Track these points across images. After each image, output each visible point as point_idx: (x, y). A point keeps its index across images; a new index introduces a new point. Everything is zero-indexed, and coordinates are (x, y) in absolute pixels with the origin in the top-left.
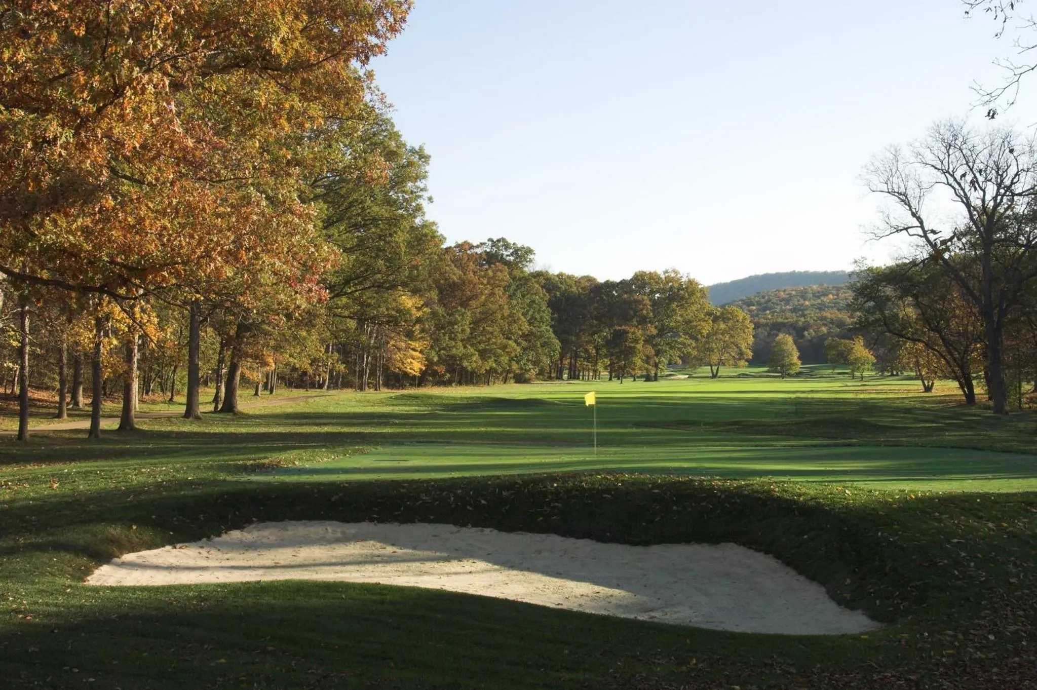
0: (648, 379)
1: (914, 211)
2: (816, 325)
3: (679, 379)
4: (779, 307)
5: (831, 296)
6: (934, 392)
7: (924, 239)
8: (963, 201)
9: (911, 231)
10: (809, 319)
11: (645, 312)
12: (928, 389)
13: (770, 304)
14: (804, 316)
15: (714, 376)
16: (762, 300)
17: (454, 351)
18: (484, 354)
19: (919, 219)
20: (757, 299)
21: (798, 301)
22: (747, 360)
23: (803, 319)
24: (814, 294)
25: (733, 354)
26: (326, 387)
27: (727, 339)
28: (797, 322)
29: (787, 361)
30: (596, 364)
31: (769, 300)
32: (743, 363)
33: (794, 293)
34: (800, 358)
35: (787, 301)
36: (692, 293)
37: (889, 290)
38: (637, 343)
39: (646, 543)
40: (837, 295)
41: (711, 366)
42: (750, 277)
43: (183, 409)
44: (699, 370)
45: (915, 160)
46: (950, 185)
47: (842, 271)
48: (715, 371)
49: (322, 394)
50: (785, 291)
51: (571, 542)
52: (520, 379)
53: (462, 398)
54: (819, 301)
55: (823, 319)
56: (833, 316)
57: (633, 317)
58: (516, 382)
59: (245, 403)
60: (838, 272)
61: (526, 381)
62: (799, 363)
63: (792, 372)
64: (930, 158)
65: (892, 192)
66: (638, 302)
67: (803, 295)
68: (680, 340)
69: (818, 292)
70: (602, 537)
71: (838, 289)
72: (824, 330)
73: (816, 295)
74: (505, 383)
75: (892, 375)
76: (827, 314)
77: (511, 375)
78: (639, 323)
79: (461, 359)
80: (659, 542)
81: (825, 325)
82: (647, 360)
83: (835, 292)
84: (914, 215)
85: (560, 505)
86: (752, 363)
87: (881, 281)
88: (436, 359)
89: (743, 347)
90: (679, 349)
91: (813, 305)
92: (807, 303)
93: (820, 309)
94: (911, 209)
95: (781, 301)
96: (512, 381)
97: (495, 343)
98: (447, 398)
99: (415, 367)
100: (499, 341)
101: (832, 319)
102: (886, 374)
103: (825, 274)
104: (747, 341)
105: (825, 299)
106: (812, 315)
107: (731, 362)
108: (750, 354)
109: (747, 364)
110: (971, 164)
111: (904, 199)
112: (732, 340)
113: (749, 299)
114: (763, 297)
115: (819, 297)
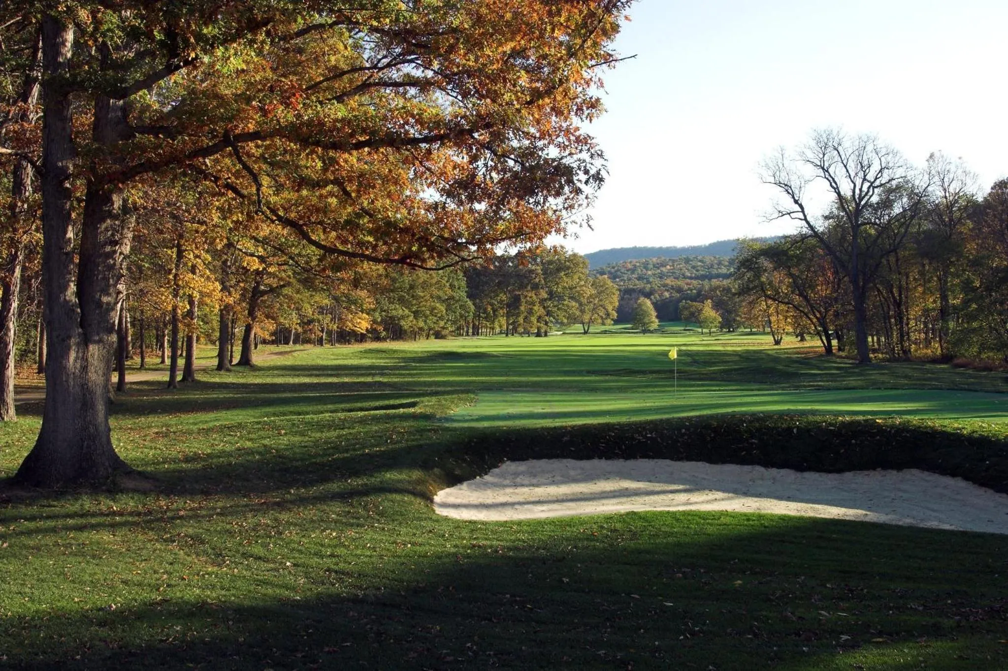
0: (538, 335)
1: (797, 198)
2: (661, 290)
3: (556, 335)
4: (626, 276)
5: (668, 267)
6: (783, 346)
7: (804, 222)
8: (836, 192)
9: (793, 215)
10: (654, 286)
11: (537, 280)
12: (777, 342)
13: (619, 273)
14: (649, 282)
15: (586, 333)
16: (613, 270)
17: (394, 313)
18: (416, 314)
19: (801, 206)
20: (609, 269)
21: (642, 271)
22: (612, 319)
23: (649, 286)
24: (654, 266)
25: (601, 314)
26: (291, 342)
27: (596, 302)
28: (644, 288)
29: (646, 320)
30: (493, 322)
31: (618, 270)
32: (609, 321)
33: (638, 264)
34: (657, 317)
35: (633, 271)
36: (577, 265)
37: (765, 263)
38: (535, 306)
39: (840, 471)
40: (673, 266)
41: (583, 324)
42: (600, 251)
43: (216, 362)
44: (573, 328)
45: (800, 158)
46: (828, 179)
47: (675, 247)
48: (586, 329)
49: (289, 350)
50: (631, 262)
51: (774, 471)
52: (438, 336)
53: (422, 352)
54: (659, 271)
55: (665, 285)
56: (673, 283)
57: (528, 284)
58: (436, 338)
59: (259, 357)
60: (671, 247)
61: (443, 337)
62: (657, 320)
63: (652, 329)
64: (810, 155)
65: (779, 184)
66: (531, 271)
67: (646, 266)
68: (566, 303)
69: (658, 264)
70: (799, 467)
71: (674, 261)
72: (667, 294)
73: (657, 266)
74: (427, 339)
75: (729, 331)
76: (669, 281)
77: (431, 332)
78: (532, 289)
79: (399, 319)
80: (849, 470)
81: (668, 291)
82: (539, 319)
83: (671, 264)
84: (796, 202)
85: (756, 441)
86: (616, 322)
87: (760, 255)
88: (379, 320)
89: (610, 308)
90: (566, 311)
91: (654, 275)
92: (650, 273)
93: (661, 278)
94: (793, 197)
95: (628, 271)
96: (433, 337)
97: (425, 306)
98: (410, 352)
99: (363, 324)
100: (428, 304)
101: (672, 286)
102: (724, 330)
103: (661, 249)
104: (613, 302)
105: (664, 269)
106: (656, 283)
107: (600, 321)
108: (615, 315)
109: (612, 322)
110: (845, 162)
111: (787, 188)
112: (601, 303)
113: (602, 269)
114: (613, 268)
115: (658, 268)
